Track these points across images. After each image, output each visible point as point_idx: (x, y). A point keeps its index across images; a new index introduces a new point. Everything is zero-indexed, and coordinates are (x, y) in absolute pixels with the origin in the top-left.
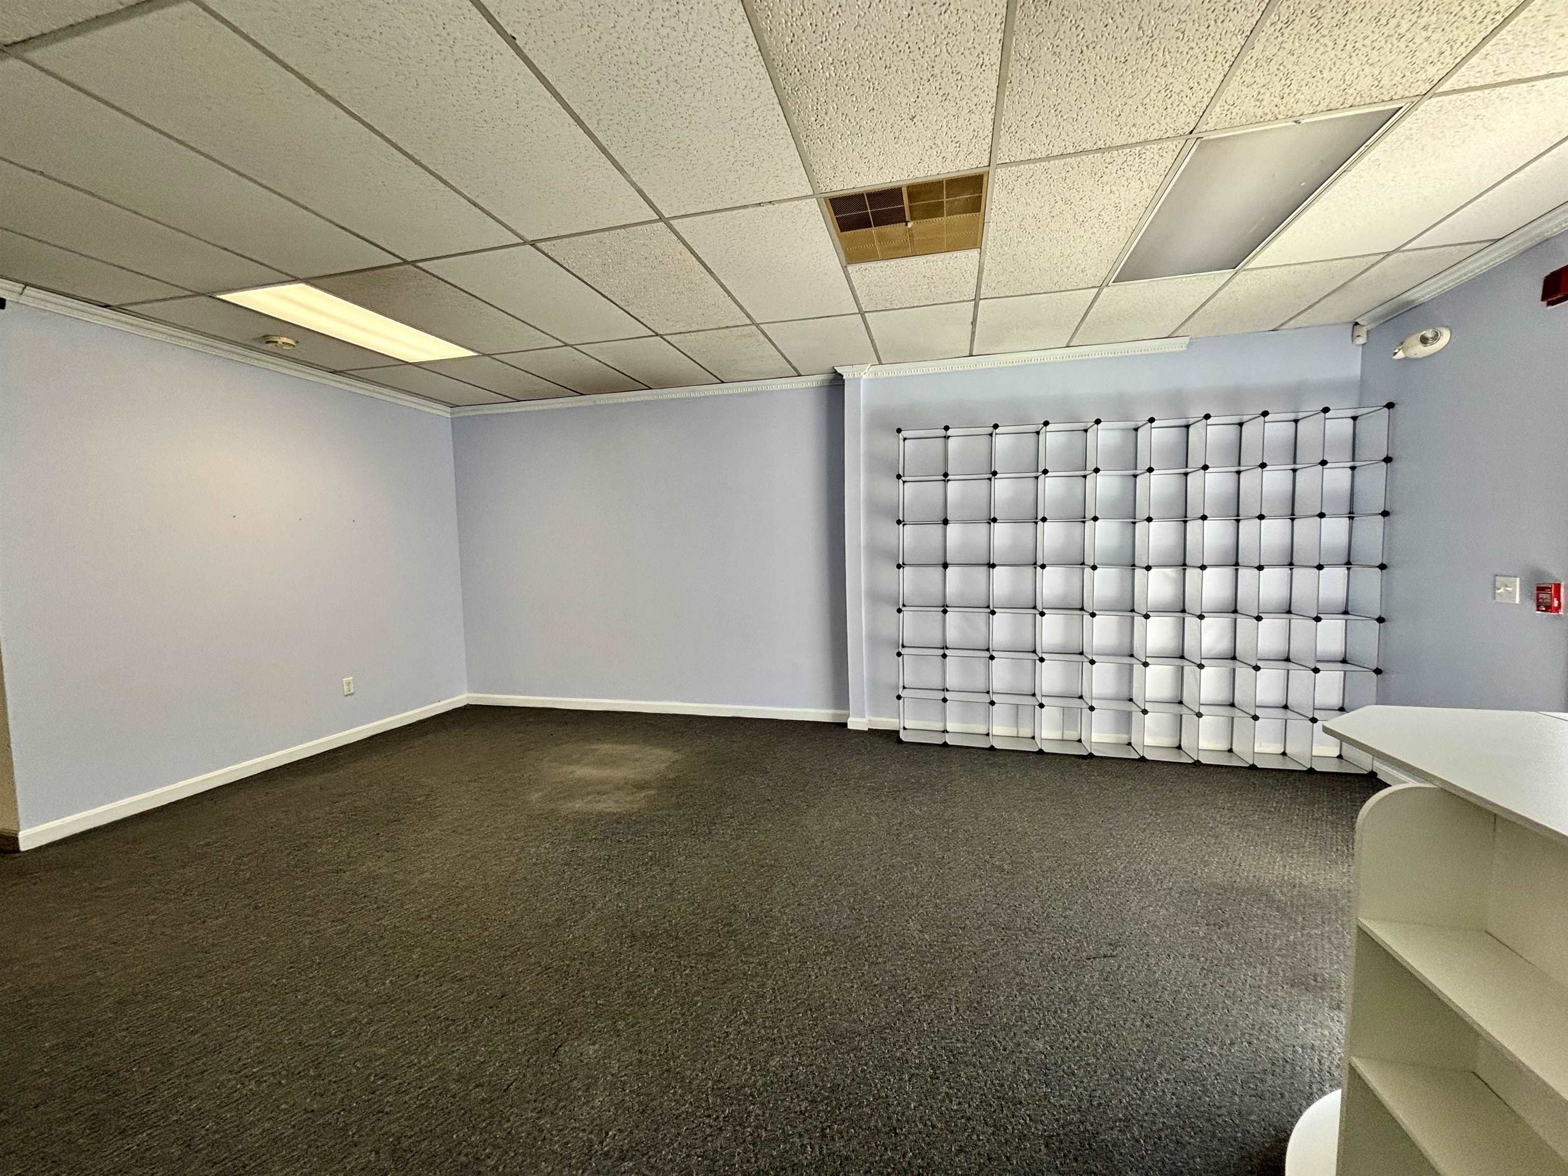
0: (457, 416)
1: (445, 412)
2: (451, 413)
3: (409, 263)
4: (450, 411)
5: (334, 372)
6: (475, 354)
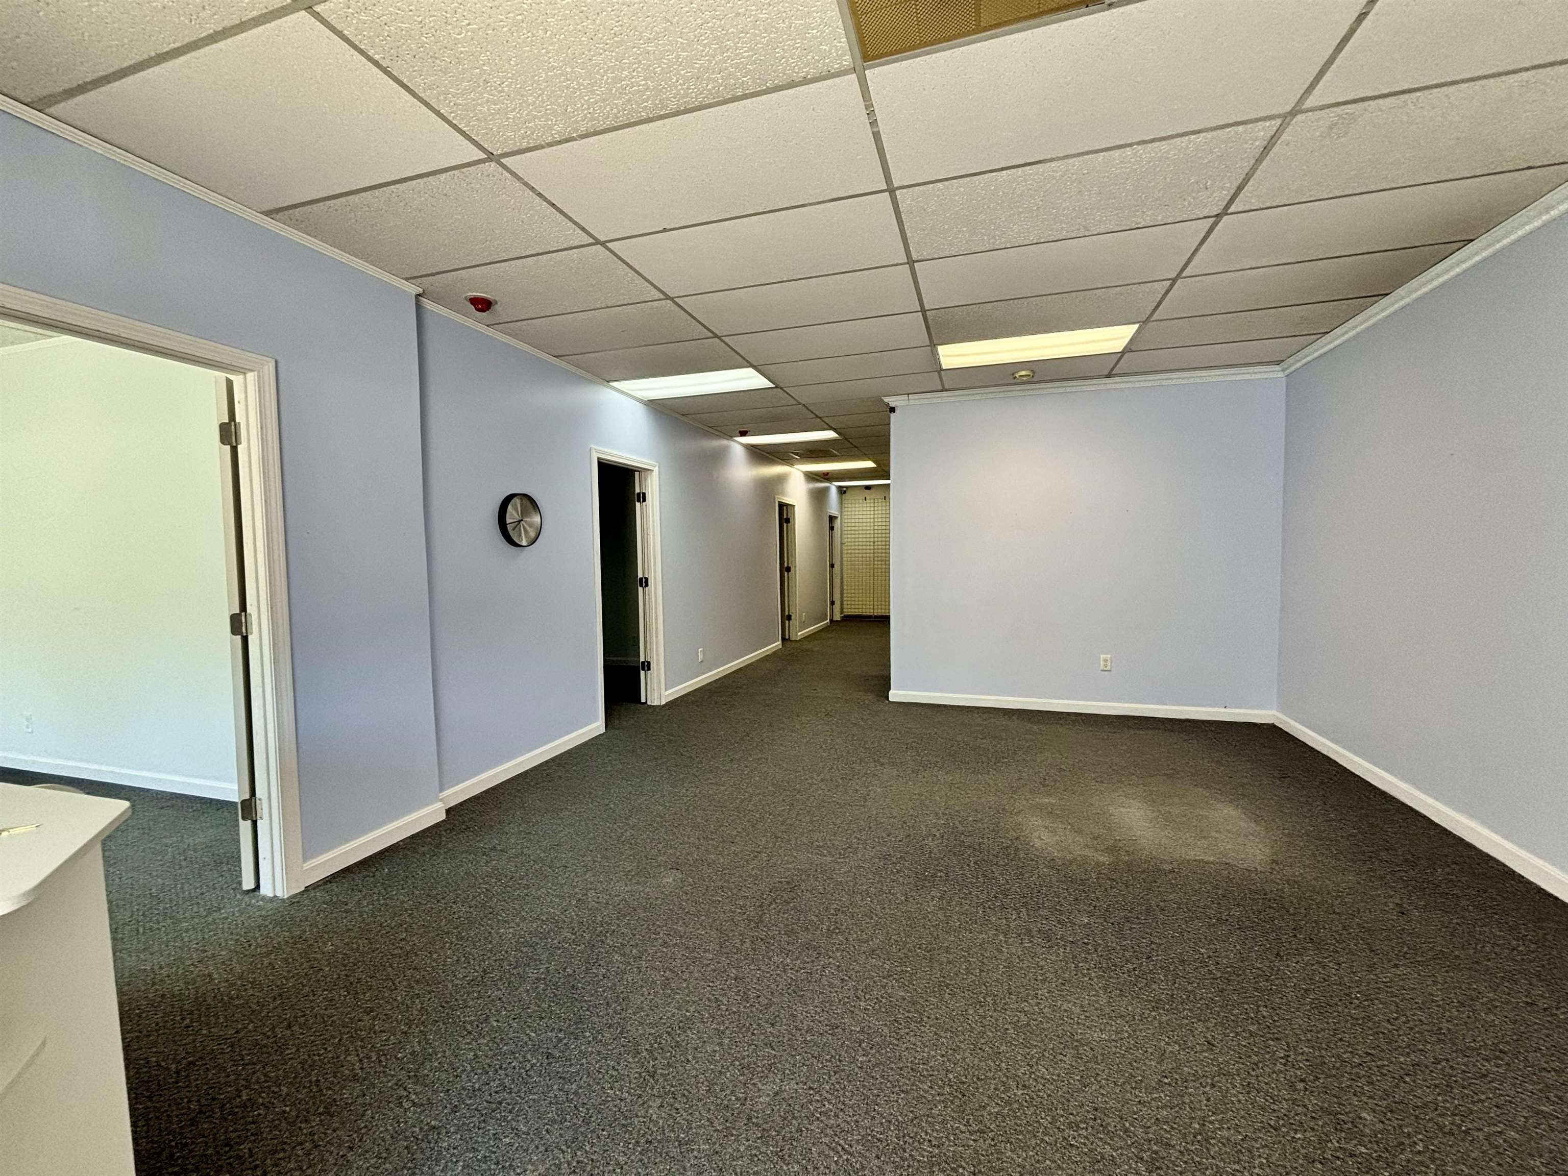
0: (1288, 372)
2: (1283, 370)
3: (923, 311)
4: (1280, 369)
5: (1109, 376)
6: (1136, 326)
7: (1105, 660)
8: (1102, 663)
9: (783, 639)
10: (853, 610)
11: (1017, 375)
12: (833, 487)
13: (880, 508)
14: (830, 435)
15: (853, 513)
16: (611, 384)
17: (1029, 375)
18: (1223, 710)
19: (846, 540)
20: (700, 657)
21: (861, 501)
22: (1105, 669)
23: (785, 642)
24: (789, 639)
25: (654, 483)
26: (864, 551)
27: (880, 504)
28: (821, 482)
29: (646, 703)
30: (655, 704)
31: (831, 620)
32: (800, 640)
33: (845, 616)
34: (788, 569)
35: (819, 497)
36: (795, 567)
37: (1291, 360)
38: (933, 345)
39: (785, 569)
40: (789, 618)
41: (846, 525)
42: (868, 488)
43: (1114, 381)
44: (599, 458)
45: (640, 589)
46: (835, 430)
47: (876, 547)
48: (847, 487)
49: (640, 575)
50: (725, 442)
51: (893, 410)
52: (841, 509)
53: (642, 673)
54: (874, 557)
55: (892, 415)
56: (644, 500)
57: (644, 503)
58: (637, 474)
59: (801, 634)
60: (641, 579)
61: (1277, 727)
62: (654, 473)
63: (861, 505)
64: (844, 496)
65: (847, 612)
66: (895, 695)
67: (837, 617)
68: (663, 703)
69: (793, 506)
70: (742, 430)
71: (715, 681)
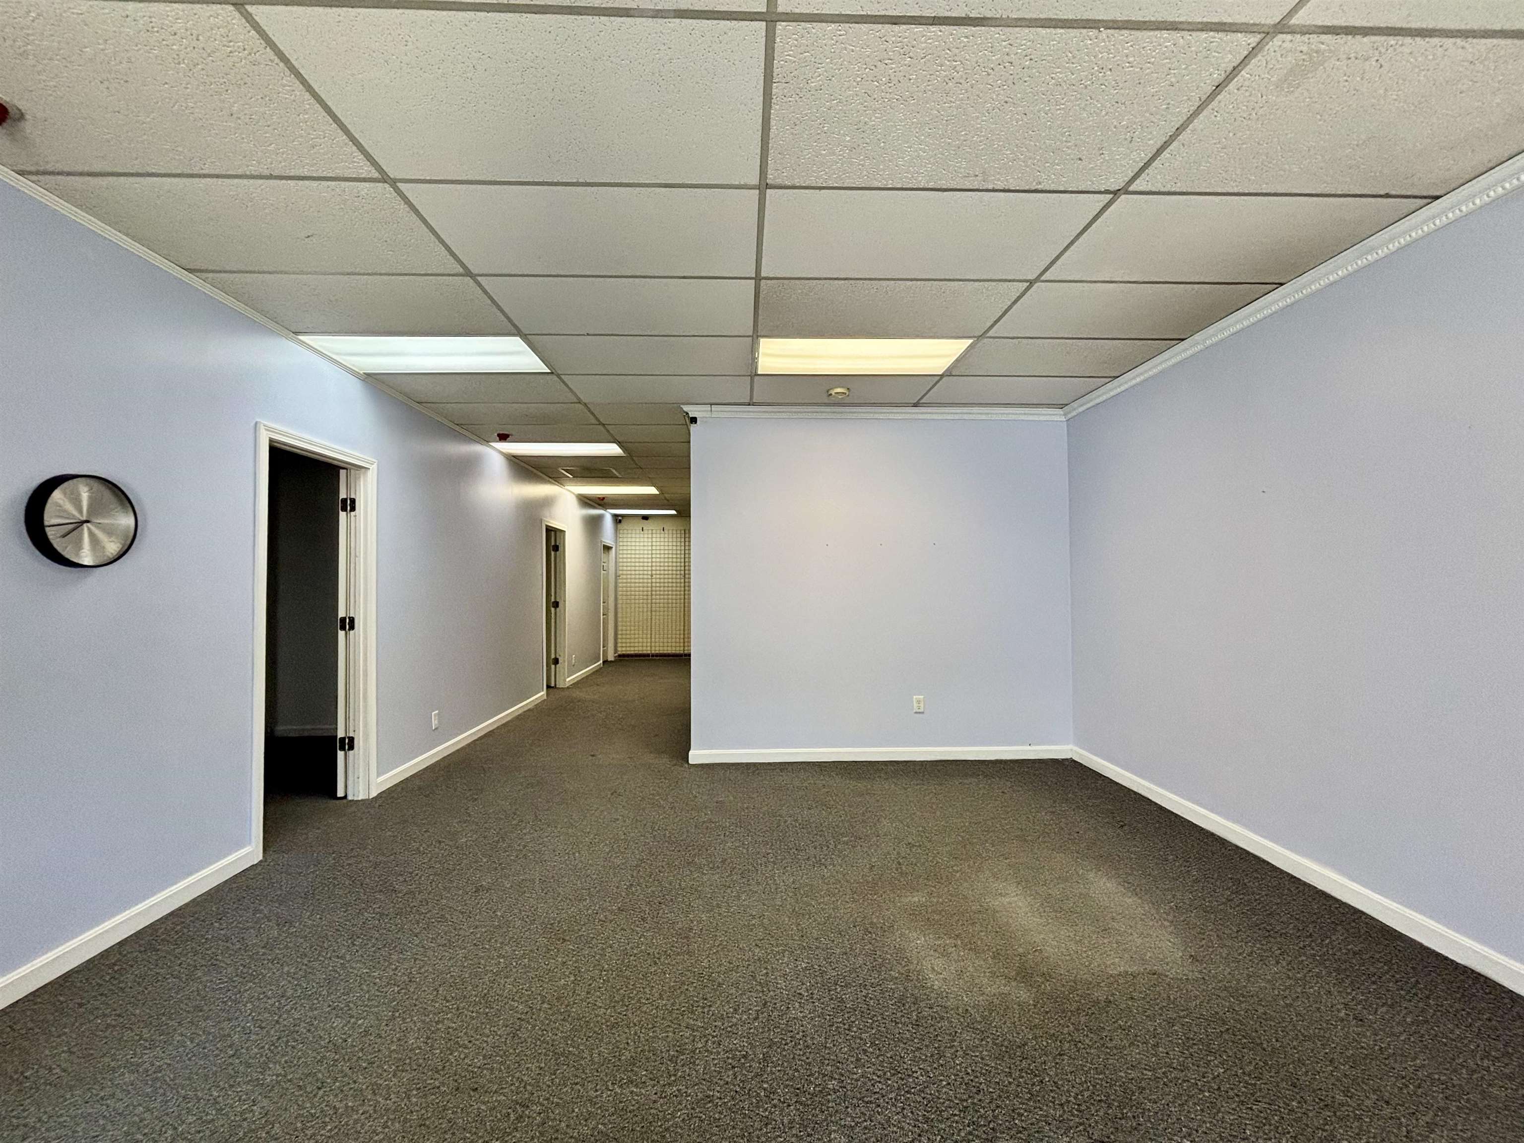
0: (1070, 416)
1: (1057, 416)
2: (1065, 415)
3: (758, 278)
4: (1062, 413)
5: (916, 405)
6: (970, 341)
7: (919, 702)
8: (915, 705)
9: (548, 687)
10: (628, 649)
11: (833, 392)
12: (608, 515)
13: (658, 540)
14: (612, 449)
15: (629, 544)
16: (301, 337)
17: (845, 394)
18: (1029, 748)
19: (621, 572)
20: (435, 723)
21: (638, 532)
22: (918, 711)
23: (551, 690)
24: (555, 687)
25: (369, 486)
26: (641, 585)
27: (658, 536)
28: (594, 508)
29: (345, 797)
30: (360, 798)
31: (604, 662)
32: (568, 688)
33: (620, 656)
34: (556, 605)
35: (593, 525)
36: (565, 601)
37: (1075, 405)
38: (756, 336)
39: (554, 605)
40: (556, 661)
41: (621, 556)
42: (645, 518)
43: (920, 411)
44: (271, 441)
45: (341, 634)
46: (620, 444)
47: (654, 580)
48: (623, 516)
49: (341, 613)
50: (478, 448)
51: (694, 420)
52: (616, 539)
53: (340, 754)
54: (652, 591)
55: (693, 428)
56: (353, 509)
57: (353, 513)
58: (343, 473)
59: (570, 679)
60: (343, 620)
61: (1075, 761)
62: (370, 473)
63: (638, 536)
64: (619, 526)
65: (622, 650)
66: (697, 755)
67: (611, 658)
68: (374, 794)
69: (564, 531)
70: (501, 432)
71: (454, 753)
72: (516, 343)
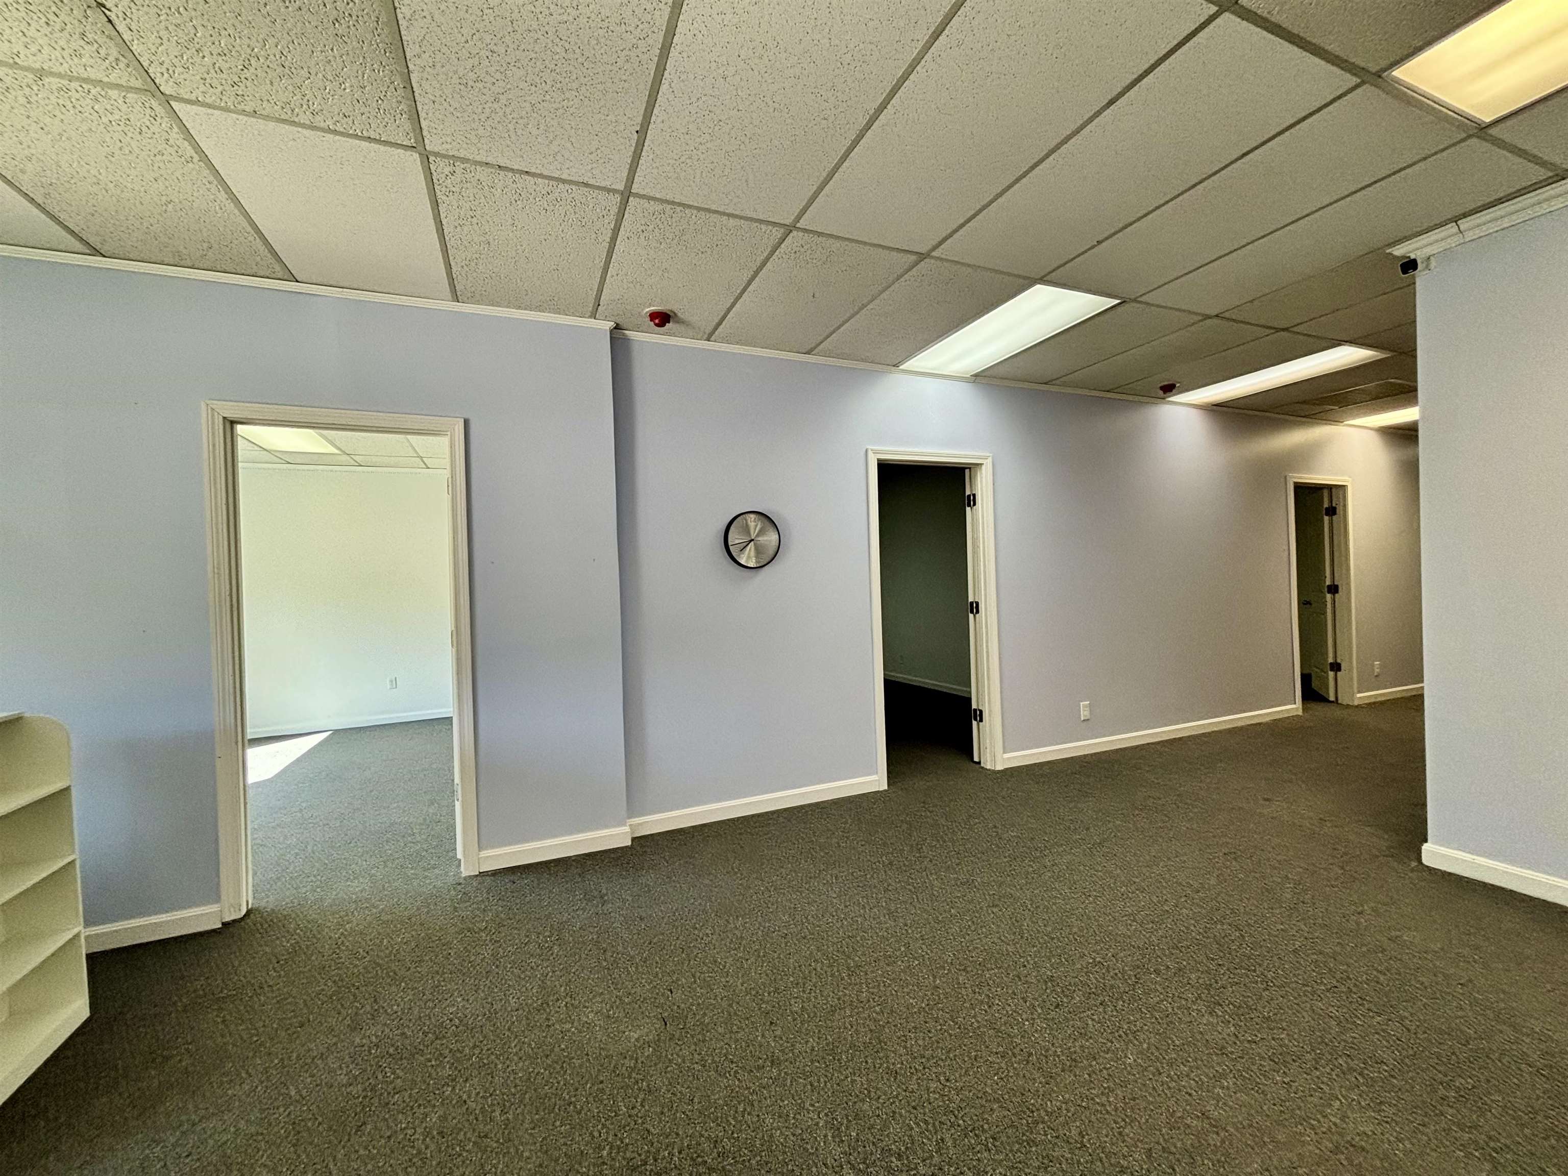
9: (1308, 700)
16: (902, 367)
20: (1084, 714)
23: (1312, 705)
24: (1336, 701)
25: (987, 480)
29: (979, 763)
30: (987, 767)
32: (1358, 706)
34: (1333, 589)
40: (1337, 667)
44: (879, 462)
45: (970, 616)
46: (1350, 343)
49: (970, 598)
51: (1410, 265)
53: (974, 723)
55: (1417, 279)
56: (975, 503)
57: (975, 507)
58: (967, 471)
59: (1362, 697)
60: (972, 603)
62: (985, 469)
68: (1000, 768)
70: (1163, 384)
71: (1117, 751)
72: (1041, 293)
